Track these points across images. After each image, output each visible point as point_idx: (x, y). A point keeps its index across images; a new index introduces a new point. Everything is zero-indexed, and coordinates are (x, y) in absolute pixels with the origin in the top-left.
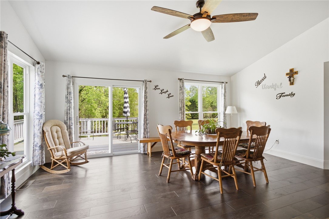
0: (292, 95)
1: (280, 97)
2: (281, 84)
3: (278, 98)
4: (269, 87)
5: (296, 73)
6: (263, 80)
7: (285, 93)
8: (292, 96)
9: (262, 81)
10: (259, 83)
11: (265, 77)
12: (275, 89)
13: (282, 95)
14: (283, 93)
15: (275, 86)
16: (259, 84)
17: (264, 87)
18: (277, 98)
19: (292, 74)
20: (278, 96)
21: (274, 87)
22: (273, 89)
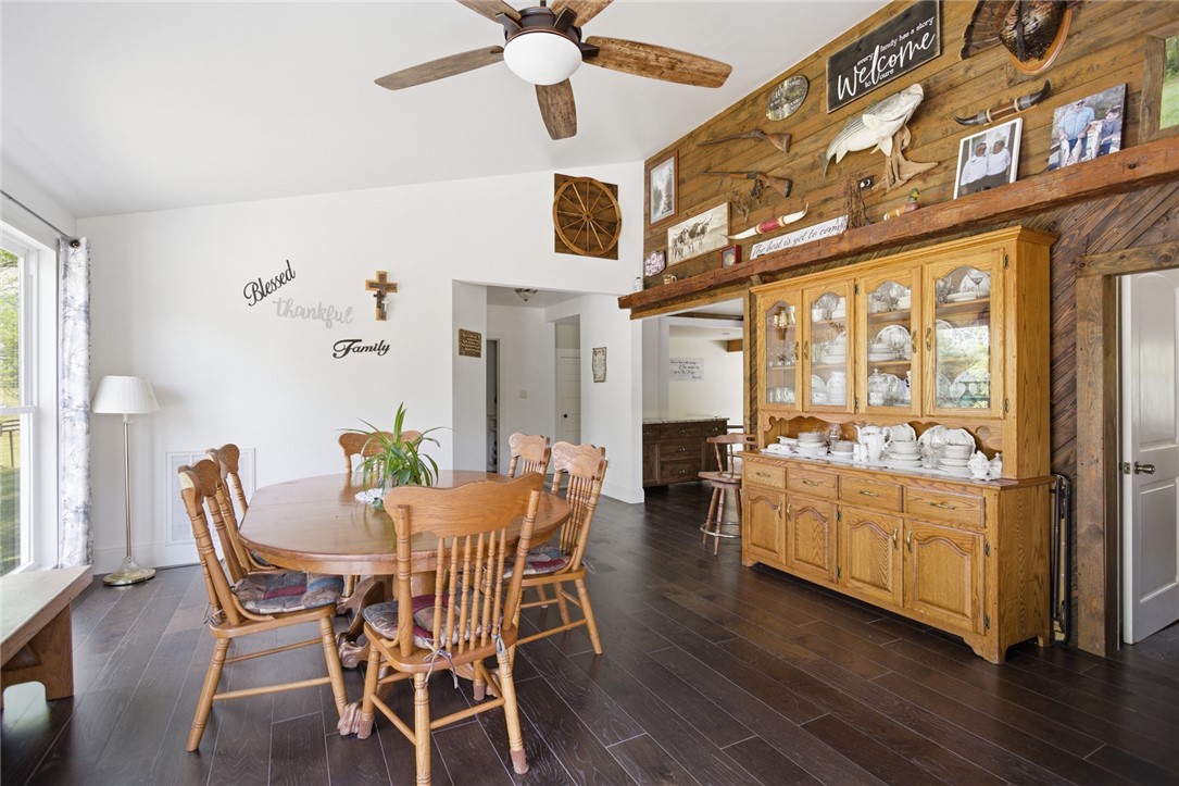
0: (382, 348)
1: (348, 350)
2: (349, 310)
3: (339, 354)
4: (304, 313)
5: (392, 287)
6: (281, 282)
7: (360, 341)
8: (382, 352)
9: (278, 284)
10: (261, 291)
11: (289, 275)
12: (329, 325)
13: (351, 346)
14: (354, 341)
15: (329, 315)
16: (263, 295)
17: (287, 310)
18: (335, 355)
19: (382, 287)
20: (340, 347)
21: (325, 315)
22: (320, 323)
